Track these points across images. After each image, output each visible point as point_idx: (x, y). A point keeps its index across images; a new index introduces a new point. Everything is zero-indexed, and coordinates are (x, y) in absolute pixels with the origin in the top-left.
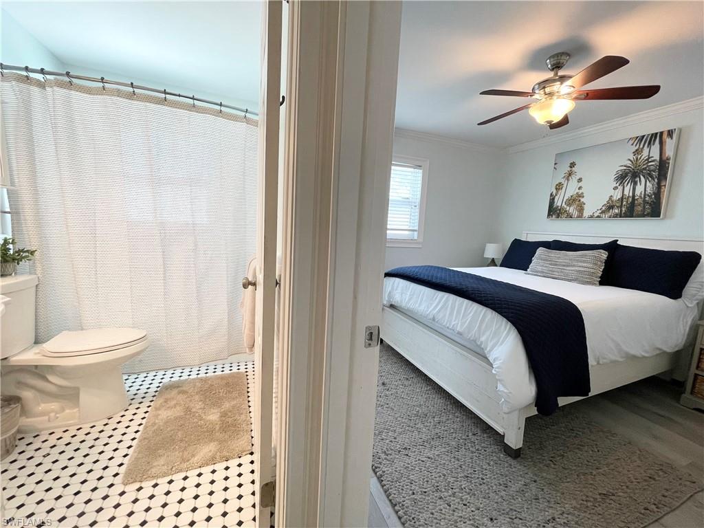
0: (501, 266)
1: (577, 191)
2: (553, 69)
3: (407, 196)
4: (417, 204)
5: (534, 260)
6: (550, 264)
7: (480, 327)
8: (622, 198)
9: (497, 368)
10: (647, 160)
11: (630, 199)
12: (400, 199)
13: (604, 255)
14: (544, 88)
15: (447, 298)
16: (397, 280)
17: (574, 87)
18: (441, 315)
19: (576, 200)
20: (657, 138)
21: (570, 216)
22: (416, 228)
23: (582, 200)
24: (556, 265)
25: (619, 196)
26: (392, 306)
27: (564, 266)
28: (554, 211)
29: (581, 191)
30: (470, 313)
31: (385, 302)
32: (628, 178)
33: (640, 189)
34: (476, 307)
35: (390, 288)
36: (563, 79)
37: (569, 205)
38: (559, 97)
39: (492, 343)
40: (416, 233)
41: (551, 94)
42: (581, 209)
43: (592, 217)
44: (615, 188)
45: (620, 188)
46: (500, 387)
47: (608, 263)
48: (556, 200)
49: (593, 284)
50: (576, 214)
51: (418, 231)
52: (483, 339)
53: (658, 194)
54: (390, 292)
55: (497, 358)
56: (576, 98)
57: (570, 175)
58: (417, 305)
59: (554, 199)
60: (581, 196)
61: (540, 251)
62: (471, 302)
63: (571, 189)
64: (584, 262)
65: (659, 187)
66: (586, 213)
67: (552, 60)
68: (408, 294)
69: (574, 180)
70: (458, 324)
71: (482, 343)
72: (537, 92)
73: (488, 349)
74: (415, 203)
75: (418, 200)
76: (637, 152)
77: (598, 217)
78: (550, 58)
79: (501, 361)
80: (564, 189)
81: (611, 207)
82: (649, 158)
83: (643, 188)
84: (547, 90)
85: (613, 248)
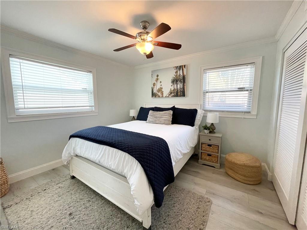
0: (137, 120)
1: (160, 86)
2: (143, 28)
3: (85, 87)
4: (92, 92)
5: (149, 116)
6: (155, 118)
7: (123, 165)
8: (174, 90)
9: (133, 191)
10: (179, 75)
11: (176, 90)
12: (81, 89)
13: (171, 112)
14: (141, 36)
15: (105, 148)
16: (78, 139)
17: (152, 38)
18: (103, 159)
19: (160, 90)
20: (181, 67)
21: (159, 97)
22: (93, 105)
23: (162, 90)
24: (157, 118)
25: (173, 89)
26: (77, 156)
27: (159, 118)
28: (154, 95)
29: (161, 87)
30: (117, 157)
31: (72, 154)
32: (175, 82)
33: (179, 86)
34: (120, 153)
35: (74, 145)
36: (148, 33)
37: (158, 92)
38: (147, 42)
39: (130, 173)
40: (93, 107)
41: (144, 40)
42: (162, 94)
43: (166, 97)
44: (172, 86)
45: (173, 85)
46: (136, 202)
47: (174, 115)
48: (154, 90)
49: (170, 124)
50: (161, 96)
51: (95, 106)
52: (125, 171)
53: (184, 88)
54: (74, 148)
55: (133, 184)
56: (154, 45)
57: (157, 80)
58: (90, 154)
59: (153, 89)
60: (161, 88)
61: (151, 112)
62: (117, 150)
63: (158, 86)
64: (166, 116)
65: (184, 86)
66: (164, 95)
67: (142, 23)
68: (85, 147)
69: (159, 81)
70: (112, 164)
71: (125, 173)
72: (138, 37)
73: (128, 177)
74: (90, 91)
75: (92, 90)
76: (176, 72)
77: (168, 97)
78: (141, 22)
79: (134, 186)
80: (156, 85)
81: (171, 93)
82: (180, 75)
83: (180, 86)
84: (142, 37)
85: (173, 109)
